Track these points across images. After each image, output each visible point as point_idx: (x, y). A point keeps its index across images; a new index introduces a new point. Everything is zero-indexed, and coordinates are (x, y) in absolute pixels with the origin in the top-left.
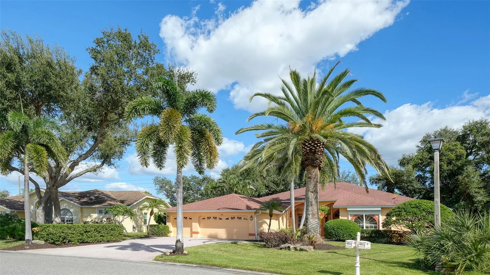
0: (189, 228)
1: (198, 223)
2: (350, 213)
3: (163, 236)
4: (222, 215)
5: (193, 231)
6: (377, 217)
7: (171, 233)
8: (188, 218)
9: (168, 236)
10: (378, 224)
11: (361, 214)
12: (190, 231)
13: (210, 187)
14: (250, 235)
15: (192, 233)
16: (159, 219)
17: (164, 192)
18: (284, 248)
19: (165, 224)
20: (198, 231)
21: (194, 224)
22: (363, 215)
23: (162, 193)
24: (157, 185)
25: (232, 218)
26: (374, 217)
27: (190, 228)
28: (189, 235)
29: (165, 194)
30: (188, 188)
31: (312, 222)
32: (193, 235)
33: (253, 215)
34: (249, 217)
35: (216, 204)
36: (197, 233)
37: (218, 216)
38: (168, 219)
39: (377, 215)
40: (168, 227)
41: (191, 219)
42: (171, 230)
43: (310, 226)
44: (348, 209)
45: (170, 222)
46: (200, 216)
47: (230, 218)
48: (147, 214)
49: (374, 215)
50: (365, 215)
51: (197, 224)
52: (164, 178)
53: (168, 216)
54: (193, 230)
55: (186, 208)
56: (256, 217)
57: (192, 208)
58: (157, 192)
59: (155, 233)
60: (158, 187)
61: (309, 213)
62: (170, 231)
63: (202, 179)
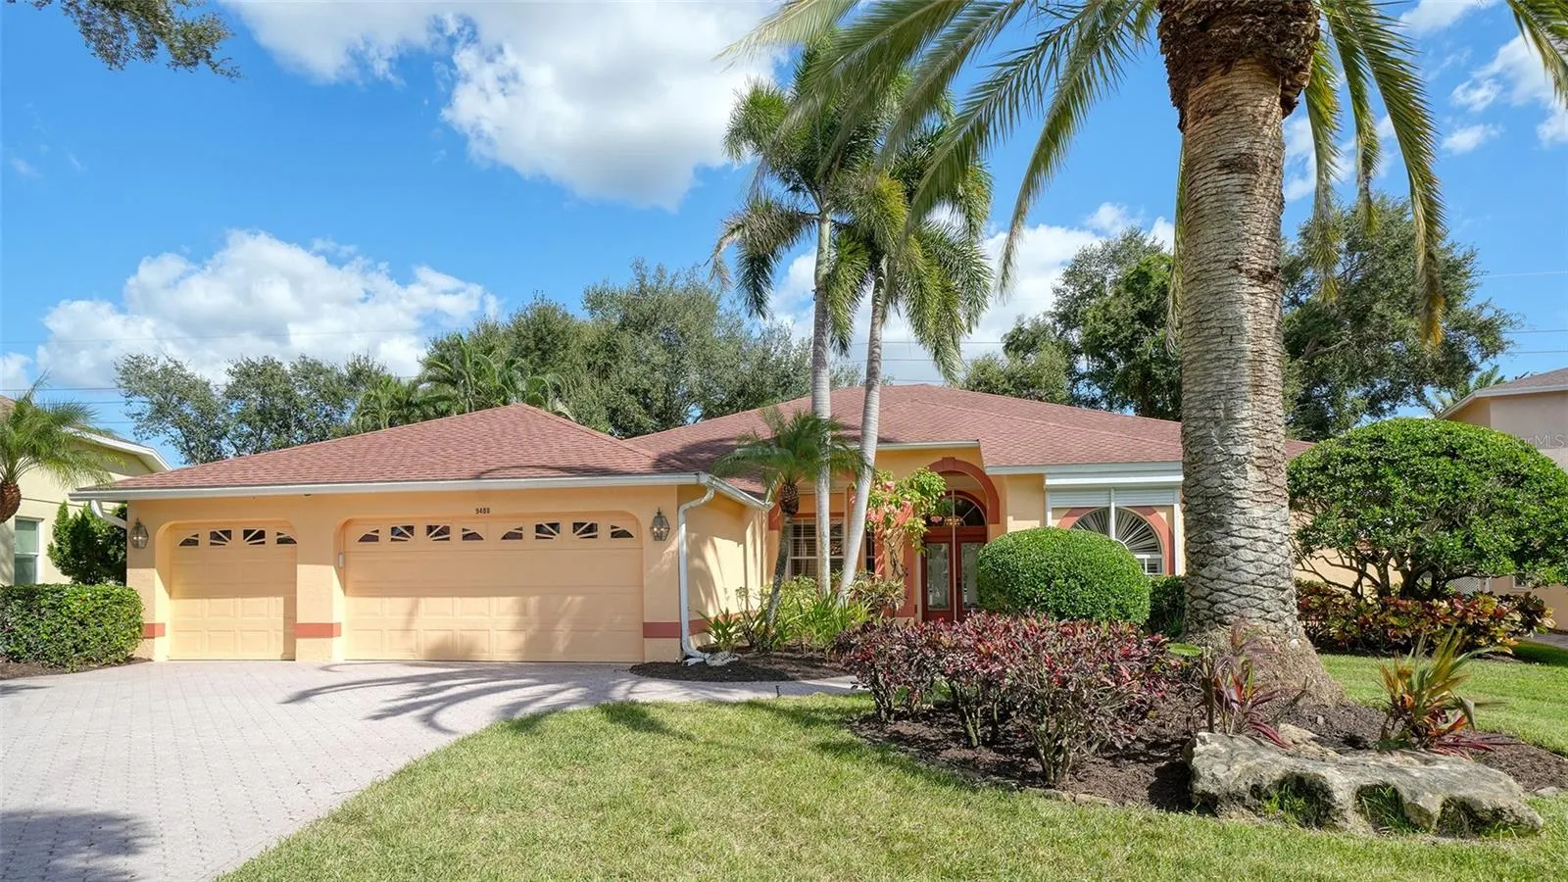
0: (273, 599)
1: (333, 567)
2: (1052, 501)
3: (89, 662)
4: (486, 511)
5: (301, 618)
6: (1163, 515)
7: (158, 640)
8: (271, 538)
9: (129, 660)
10: (1166, 548)
11: (1098, 502)
12: (279, 620)
13: (384, 402)
14: (651, 630)
15: (296, 630)
16: (81, 545)
17: (176, 432)
18: (1241, 799)
19: (122, 578)
20: (335, 620)
21: (304, 572)
22: (1108, 509)
23: (161, 434)
24: (137, 398)
25: (539, 528)
26: (1150, 519)
27: (281, 600)
28: (277, 649)
29: (175, 442)
30: (283, 413)
31: (1263, 524)
32: (302, 644)
33: (668, 505)
34: (646, 519)
35: (443, 450)
36: (327, 630)
37: (458, 519)
38: (136, 545)
39: (1162, 507)
40: (133, 603)
41: (289, 541)
42: (158, 620)
43: (1250, 555)
44: (1048, 482)
45: (153, 567)
46: (346, 523)
47: (530, 532)
48: (41, 526)
49: (1150, 509)
50: (1116, 508)
51: (330, 573)
52: (171, 365)
53: (138, 527)
54: (303, 617)
55: (261, 473)
56: (687, 522)
57: (297, 472)
58: (138, 428)
59: (29, 650)
60: (142, 405)
61: (1241, 450)
62: (152, 626)
63: (345, 372)
